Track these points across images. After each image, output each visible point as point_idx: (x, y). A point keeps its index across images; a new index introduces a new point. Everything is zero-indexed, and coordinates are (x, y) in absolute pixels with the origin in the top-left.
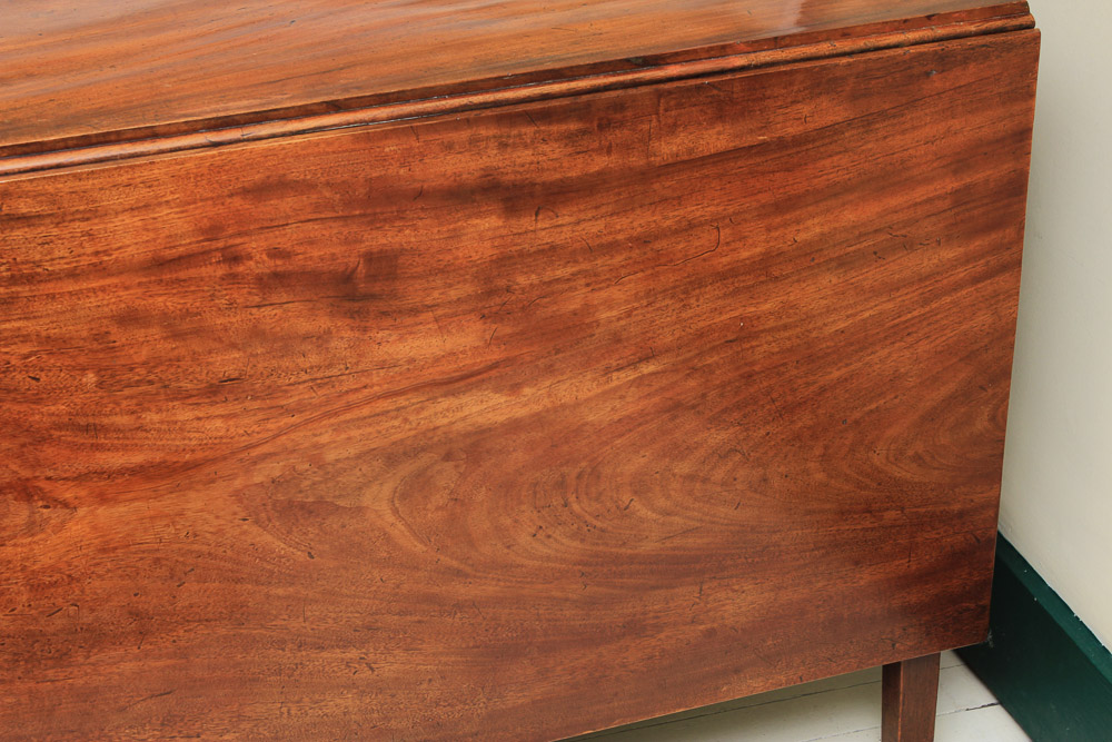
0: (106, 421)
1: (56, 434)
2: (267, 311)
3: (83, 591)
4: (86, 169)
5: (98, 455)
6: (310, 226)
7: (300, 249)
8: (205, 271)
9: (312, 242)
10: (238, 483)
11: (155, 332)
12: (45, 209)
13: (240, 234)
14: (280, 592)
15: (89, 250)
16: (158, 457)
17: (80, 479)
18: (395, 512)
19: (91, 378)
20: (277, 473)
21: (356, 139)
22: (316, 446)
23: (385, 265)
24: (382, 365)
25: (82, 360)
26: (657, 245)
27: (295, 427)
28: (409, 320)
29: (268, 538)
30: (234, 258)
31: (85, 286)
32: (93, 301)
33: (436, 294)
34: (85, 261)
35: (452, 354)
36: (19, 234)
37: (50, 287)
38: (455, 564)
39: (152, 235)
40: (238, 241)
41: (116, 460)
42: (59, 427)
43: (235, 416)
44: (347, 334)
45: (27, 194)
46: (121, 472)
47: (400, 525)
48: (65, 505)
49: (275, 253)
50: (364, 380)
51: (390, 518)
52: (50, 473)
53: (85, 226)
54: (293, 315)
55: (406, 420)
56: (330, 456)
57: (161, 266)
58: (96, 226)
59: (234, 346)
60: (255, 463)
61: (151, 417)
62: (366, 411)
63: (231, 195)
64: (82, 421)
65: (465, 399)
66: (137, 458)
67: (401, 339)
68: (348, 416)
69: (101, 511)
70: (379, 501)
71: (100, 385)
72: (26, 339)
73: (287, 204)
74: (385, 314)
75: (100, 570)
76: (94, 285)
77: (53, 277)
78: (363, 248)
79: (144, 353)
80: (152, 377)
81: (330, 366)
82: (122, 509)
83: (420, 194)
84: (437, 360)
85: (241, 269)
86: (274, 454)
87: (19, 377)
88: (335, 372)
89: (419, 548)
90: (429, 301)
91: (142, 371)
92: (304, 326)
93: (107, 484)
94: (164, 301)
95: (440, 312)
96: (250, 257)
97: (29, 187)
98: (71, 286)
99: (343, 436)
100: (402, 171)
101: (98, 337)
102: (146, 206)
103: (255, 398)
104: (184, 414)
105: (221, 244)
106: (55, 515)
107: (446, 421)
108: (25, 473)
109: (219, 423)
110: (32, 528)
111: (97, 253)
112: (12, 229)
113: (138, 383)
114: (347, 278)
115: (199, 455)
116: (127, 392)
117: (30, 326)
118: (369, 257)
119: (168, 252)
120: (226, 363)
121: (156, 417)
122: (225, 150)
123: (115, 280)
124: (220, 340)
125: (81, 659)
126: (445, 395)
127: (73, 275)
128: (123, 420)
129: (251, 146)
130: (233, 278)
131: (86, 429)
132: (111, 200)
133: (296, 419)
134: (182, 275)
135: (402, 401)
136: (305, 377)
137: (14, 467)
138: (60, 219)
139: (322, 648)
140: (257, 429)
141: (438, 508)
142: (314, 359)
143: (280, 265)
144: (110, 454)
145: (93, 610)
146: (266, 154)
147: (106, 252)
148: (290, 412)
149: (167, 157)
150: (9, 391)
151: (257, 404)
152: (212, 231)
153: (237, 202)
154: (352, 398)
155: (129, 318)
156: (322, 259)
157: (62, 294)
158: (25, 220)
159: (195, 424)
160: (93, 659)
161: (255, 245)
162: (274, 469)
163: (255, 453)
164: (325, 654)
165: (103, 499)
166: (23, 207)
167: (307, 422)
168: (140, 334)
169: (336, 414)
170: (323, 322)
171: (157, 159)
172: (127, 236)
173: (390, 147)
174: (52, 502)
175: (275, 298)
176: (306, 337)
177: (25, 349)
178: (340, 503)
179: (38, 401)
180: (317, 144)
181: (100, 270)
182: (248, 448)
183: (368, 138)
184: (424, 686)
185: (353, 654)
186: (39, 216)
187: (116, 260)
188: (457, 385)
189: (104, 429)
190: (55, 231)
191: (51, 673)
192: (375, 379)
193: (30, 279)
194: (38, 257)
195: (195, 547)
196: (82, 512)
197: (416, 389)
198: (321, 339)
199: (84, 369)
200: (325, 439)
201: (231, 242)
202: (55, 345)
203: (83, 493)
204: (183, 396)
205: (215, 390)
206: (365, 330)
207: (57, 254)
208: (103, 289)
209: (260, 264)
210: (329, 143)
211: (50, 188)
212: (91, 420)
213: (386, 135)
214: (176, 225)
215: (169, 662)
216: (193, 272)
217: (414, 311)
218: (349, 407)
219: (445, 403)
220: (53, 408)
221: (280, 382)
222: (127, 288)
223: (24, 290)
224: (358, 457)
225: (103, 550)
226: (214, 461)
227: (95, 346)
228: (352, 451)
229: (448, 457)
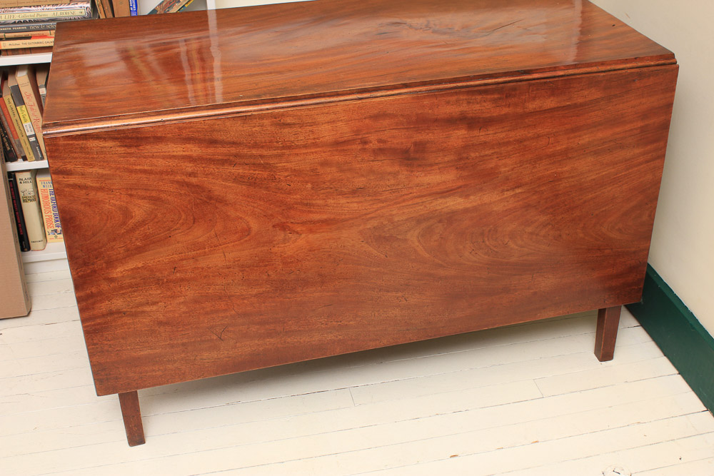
0: (314, 202)
1: (296, 206)
2: (376, 163)
3: (302, 265)
4: (313, 107)
5: (310, 215)
6: (394, 131)
7: (389, 140)
8: (354, 147)
9: (394, 137)
10: (361, 228)
11: (334, 169)
12: (297, 121)
13: (367, 133)
14: (374, 269)
15: (312, 137)
16: (332, 216)
17: (303, 223)
18: (419, 241)
19: (309, 186)
20: (375, 225)
21: (413, 98)
22: (391, 215)
23: (421, 147)
24: (418, 185)
25: (306, 179)
26: (525, 143)
27: (383, 207)
28: (429, 168)
29: (371, 249)
30: (365, 142)
31: (309, 151)
32: (312, 157)
33: (440, 159)
34: (310, 142)
35: (444, 182)
36: (286, 130)
37: (297, 151)
38: (440, 262)
39: (335, 133)
40: (367, 136)
41: (316, 217)
42: (297, 204)
43: (362, 202)
44: (405, 173)
45: (290, 116)
46: (319, 221)
47: (420, 247)
48: (297, 233)
49: (380, 141)
50: (411, 191)
51: (417, 244)
52: (292, 221)
53: (310, 128)
54: (385, 165)
55: (425, 207)
56: (396, 219)
57: (338, 144)
58: (315, 128)
59: (363, 176)
60: (368, 220)
61: (331, 201)
62: (410, 203)
63: (365, 119)
64: (305, 202)
65: (448, 200)
66: (324, 217)
67: (425, 176)
68: (404, 204)
69: (310, 236)
70: (413, 237)
71: (312, 188)
72: (286, 170)
73: (386, 122)
74: (420, 165)
75: (309, 258)
76: (313, 150)
77: (298, 147)
78: (413, 140)
79: (329, 177)
80: (332, 186)
81: (398, 185)
82: (318, 235)
83: (436, 120)
84: (438, 184)
85: (367, 146)
86: (376, 217)
87: (283, 184)
88: (400, 187)
89: (427, 255)
90: (437, 161)
91: (328, 184)
92: (389, 169)
93: (313, 226)
94: (338, 158)
95: (441, 166)
96: (371, 142)
97: (291, 113)
98: (304, 151)
99: (401, 212)
100: (430, 111)
101: (313, 170)
102: (334, 121)
103: (369, 196)
104: (343, 201)
105: (360, 137)
106: (293, 237)
107: (440, 208)
108: (284, 220)
109: (355, 205)
110: (285, 241)
111: (314, 139)
112: (284, 128)
113: (326, 188)
114: (406, 151)
115: (347, 216)
116: (322, 191)
117: (289, 165)
118: (415, 144)
119: (341, 139)
120: (360, 182)
121: (332, 202)
122: (364, 101)
123: (320, 149)
124: (358, 173)
125: (300, 291)
126: (440, 198)
127: (305, 146)
128: (320, 202)
129: (374, 100)
130: (364, 150)
131: (307, 205)
132: (321, 119)
133: (384, 204)
134: (345, 148)
135: (424, 199)
136: (388, 188)
137: (279, 218)
138: (302, 125)
139: (388, 291)
140: (369, 207)
141: (435, 241)
142: (392, 182)
143: (382, 146)
144: (315, 215)
145: (305, 273)
146: (379, 103)
147: (318, 139)
148: (382, 201)
149: (342, 103)
150: (279, 189)
151: (370, 198)
152: (357, 132)
153: (367, 121)
154: (406, 197)
155: (325, 164)
156: (397, 144)
157: (301, 154)
158: (289, 125)
159: (347, 205)
160: (304, 291)
161: (373, 137)
162: (375, 223)
163: (368, 216)
164: (389, 294)
165: (311, 231)
166: (289, 120)
167: (388, 206)
168: (328, 170)
169: (399, 203)
170: (397, 168)
171: (339, 104)
172: (326, 133)
173: (426, 102)
174: (292, 232)
175: (379, 158)
176: (389, 174)
177: (286, 174)
178: (399, 237)
179: (290, 193)
180: (399, 100)
181: (315, 145)
182: (366, 214)
183: (418, 98)
184: (426, 307)
185: (400, 294)
186: (294, 124)
187: (322, 142)
188: (445, 194)
189: (313, 205)
190: (300, 130)
191: (289, 295)
192: (415, 191)
193: (289, 148)
194: (293, 139)
195: (344, 251)
196: (303, 236)
197: (430, 195)
198: (395, 174)
199: (307, 182)
200: (394, 212)
201: (364, 136)
202: (297, 173)
203: (304, 229)
204: (342, 194)
205: (354, 192)
206: (412, 172)
207: (300, 138)
208: (316, 152)
209: (374, 145)
210: (403, 99)
211: (299, 113)
212: (309, 202)
213: (424, 97)
214: (344, 130)
215: (332, 294)
216: (349, 147)
217: (431, 165)
218: (404, 201)
219: (440, 201)
220: (295, 197)
221: (379, 190)
222: (324, 152)
223: (287, 152)
224: (407, 220)
225: (310, 251)
226: (352, 219)
227: (312, 173)
228: (404, 217)
229: (440, 221)
